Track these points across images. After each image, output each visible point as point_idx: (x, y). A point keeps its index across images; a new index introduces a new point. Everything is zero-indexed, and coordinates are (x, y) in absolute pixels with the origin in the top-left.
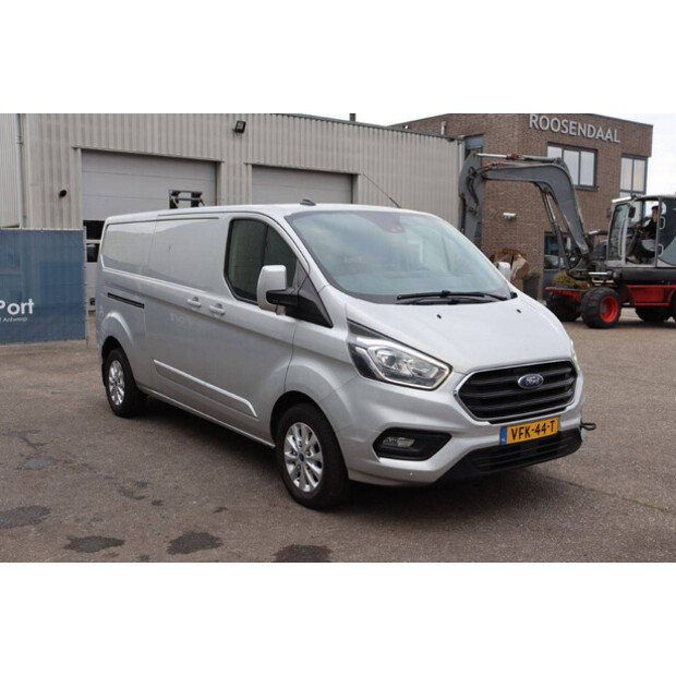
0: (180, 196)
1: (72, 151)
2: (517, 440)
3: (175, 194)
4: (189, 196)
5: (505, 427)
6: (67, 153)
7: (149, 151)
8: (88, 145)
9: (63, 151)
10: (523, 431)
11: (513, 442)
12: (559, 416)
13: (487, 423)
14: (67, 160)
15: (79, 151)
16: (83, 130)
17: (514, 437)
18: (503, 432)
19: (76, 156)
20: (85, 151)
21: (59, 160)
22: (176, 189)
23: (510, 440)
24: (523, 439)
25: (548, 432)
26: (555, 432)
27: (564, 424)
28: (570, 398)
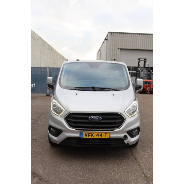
0: (140, 60)
1: (118, 49)
2: (87, 137)
3: (139, 59)
4: (143, 60)
5: (83, 132)
6: (117, 50)
7: (137, 48)
8: (122, 48)
9: (115, 50)
10: (91, 135)
11: (85, 137)
12: (110, 132)
13: (74, 130)
14: (116, 52)
15: (119, 49)
16: (121, 44)
17: (86, 136)
18: (81, 133)
19: (118, 50)
20: (121, 49)
21: (114, 52)
22: (139, 58)
23: (84, 137)
24: (90, 137)
25: (104, 137)
26: (108, 137)
27: (113, 136)
28: (118, 127)
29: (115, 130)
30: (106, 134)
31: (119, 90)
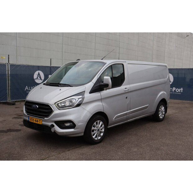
17: (31, 120)
18: (29, 118)
25: (39, 123)
26: (41, 124)
27: (44, 123)
28: (47, 116)
29: (45, 119)
30: (40, 120)
31: (73, 87)
